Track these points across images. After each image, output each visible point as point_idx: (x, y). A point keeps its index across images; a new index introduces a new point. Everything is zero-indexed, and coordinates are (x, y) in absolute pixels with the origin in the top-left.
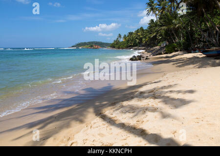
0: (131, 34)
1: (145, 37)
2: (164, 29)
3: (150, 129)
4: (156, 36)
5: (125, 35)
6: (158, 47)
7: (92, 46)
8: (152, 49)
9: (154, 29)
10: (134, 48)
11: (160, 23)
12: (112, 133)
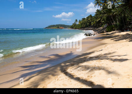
0: (84, 19)
1: (93, 21)
2: (106, 16)
3: (96, 82)
4: (100, 20)
5: (80, 20)
6: (101, 28)
7: (58, 27)
8: (97, 29)
9: (99, 16)
10: (86, 28)
11: (103, 12)
12: (71, 84)
